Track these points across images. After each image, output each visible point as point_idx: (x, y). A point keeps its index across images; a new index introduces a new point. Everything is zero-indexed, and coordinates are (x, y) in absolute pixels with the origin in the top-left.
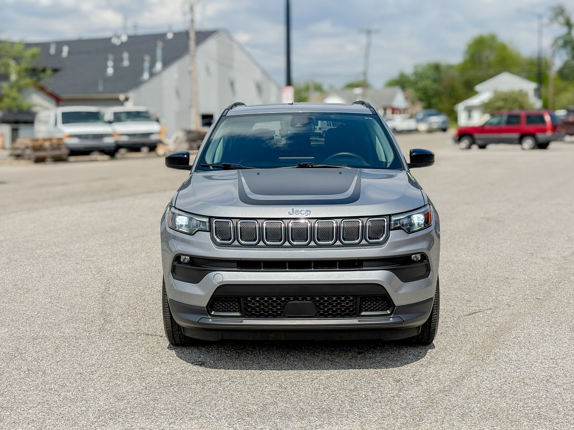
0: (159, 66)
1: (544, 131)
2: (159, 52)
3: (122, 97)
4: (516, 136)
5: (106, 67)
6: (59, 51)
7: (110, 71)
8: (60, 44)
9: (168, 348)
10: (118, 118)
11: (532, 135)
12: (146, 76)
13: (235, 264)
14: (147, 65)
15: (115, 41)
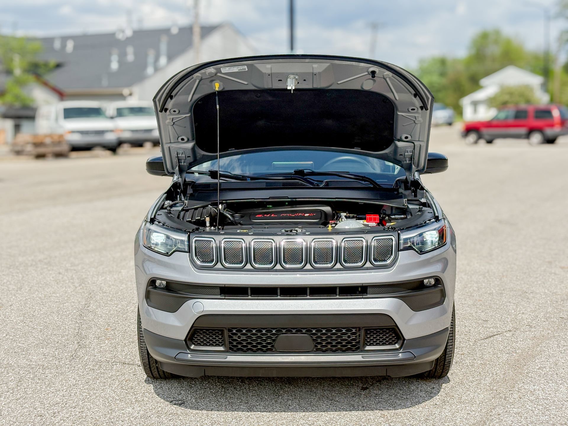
0: (163, 60)
1: (552, 126)
2: (163, 47)
3: (126, 92)
4: (523, 131)
5: (109, 62)
6: (64, 46)
7: (114, 66)
8: (64, 39)
9: (146, 381)
10: (120, 113)
11: (539, 130)
12: (150, 70)
13: (218, 291)
14: (151, 59)
15: (120, 36)
